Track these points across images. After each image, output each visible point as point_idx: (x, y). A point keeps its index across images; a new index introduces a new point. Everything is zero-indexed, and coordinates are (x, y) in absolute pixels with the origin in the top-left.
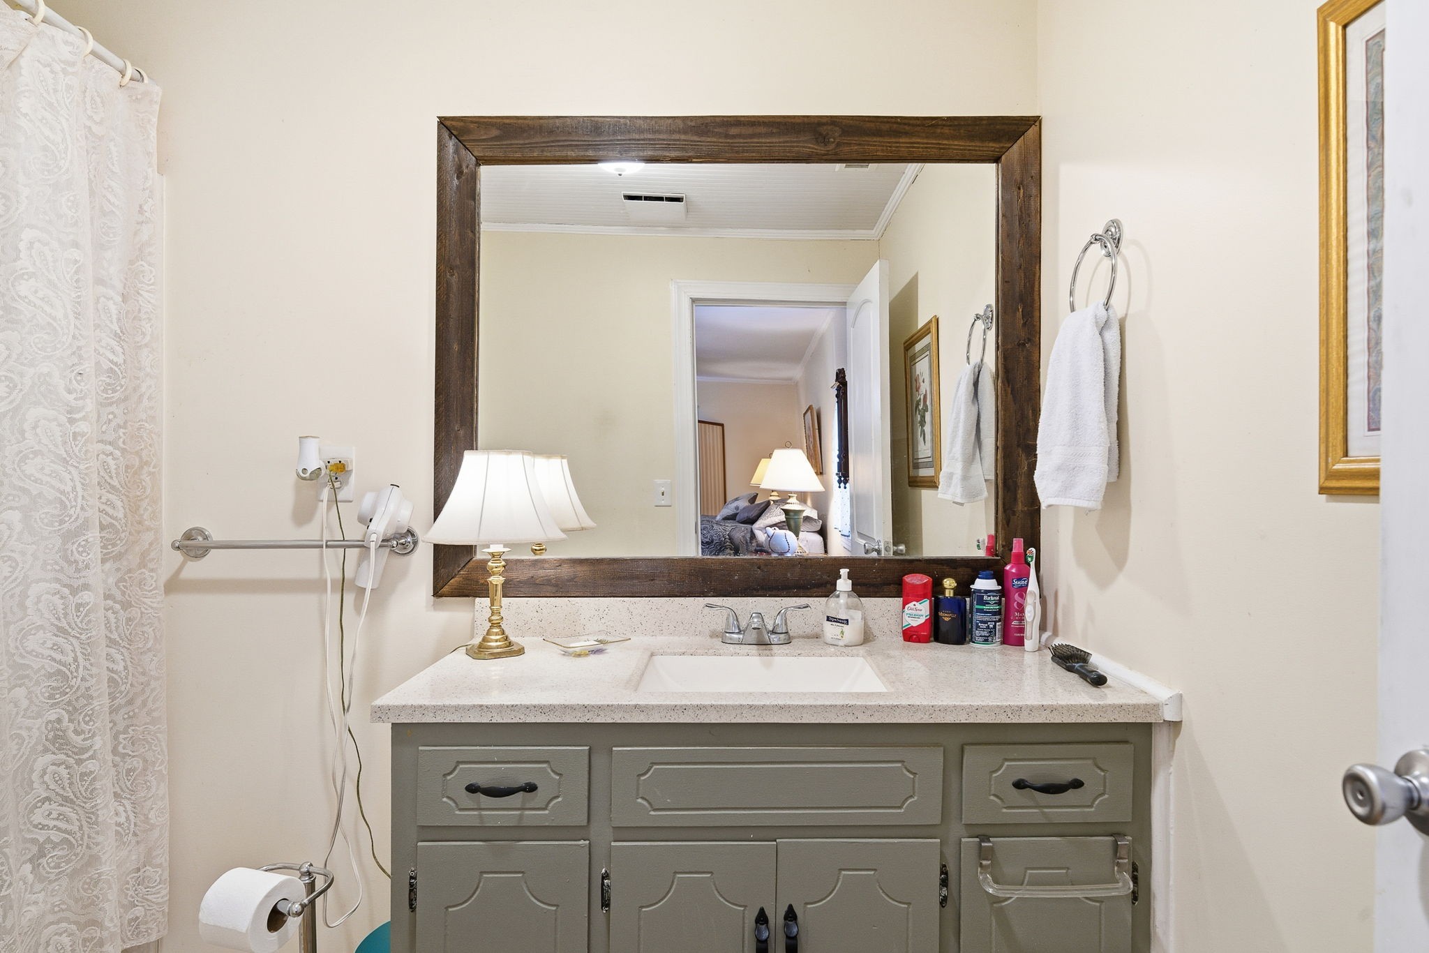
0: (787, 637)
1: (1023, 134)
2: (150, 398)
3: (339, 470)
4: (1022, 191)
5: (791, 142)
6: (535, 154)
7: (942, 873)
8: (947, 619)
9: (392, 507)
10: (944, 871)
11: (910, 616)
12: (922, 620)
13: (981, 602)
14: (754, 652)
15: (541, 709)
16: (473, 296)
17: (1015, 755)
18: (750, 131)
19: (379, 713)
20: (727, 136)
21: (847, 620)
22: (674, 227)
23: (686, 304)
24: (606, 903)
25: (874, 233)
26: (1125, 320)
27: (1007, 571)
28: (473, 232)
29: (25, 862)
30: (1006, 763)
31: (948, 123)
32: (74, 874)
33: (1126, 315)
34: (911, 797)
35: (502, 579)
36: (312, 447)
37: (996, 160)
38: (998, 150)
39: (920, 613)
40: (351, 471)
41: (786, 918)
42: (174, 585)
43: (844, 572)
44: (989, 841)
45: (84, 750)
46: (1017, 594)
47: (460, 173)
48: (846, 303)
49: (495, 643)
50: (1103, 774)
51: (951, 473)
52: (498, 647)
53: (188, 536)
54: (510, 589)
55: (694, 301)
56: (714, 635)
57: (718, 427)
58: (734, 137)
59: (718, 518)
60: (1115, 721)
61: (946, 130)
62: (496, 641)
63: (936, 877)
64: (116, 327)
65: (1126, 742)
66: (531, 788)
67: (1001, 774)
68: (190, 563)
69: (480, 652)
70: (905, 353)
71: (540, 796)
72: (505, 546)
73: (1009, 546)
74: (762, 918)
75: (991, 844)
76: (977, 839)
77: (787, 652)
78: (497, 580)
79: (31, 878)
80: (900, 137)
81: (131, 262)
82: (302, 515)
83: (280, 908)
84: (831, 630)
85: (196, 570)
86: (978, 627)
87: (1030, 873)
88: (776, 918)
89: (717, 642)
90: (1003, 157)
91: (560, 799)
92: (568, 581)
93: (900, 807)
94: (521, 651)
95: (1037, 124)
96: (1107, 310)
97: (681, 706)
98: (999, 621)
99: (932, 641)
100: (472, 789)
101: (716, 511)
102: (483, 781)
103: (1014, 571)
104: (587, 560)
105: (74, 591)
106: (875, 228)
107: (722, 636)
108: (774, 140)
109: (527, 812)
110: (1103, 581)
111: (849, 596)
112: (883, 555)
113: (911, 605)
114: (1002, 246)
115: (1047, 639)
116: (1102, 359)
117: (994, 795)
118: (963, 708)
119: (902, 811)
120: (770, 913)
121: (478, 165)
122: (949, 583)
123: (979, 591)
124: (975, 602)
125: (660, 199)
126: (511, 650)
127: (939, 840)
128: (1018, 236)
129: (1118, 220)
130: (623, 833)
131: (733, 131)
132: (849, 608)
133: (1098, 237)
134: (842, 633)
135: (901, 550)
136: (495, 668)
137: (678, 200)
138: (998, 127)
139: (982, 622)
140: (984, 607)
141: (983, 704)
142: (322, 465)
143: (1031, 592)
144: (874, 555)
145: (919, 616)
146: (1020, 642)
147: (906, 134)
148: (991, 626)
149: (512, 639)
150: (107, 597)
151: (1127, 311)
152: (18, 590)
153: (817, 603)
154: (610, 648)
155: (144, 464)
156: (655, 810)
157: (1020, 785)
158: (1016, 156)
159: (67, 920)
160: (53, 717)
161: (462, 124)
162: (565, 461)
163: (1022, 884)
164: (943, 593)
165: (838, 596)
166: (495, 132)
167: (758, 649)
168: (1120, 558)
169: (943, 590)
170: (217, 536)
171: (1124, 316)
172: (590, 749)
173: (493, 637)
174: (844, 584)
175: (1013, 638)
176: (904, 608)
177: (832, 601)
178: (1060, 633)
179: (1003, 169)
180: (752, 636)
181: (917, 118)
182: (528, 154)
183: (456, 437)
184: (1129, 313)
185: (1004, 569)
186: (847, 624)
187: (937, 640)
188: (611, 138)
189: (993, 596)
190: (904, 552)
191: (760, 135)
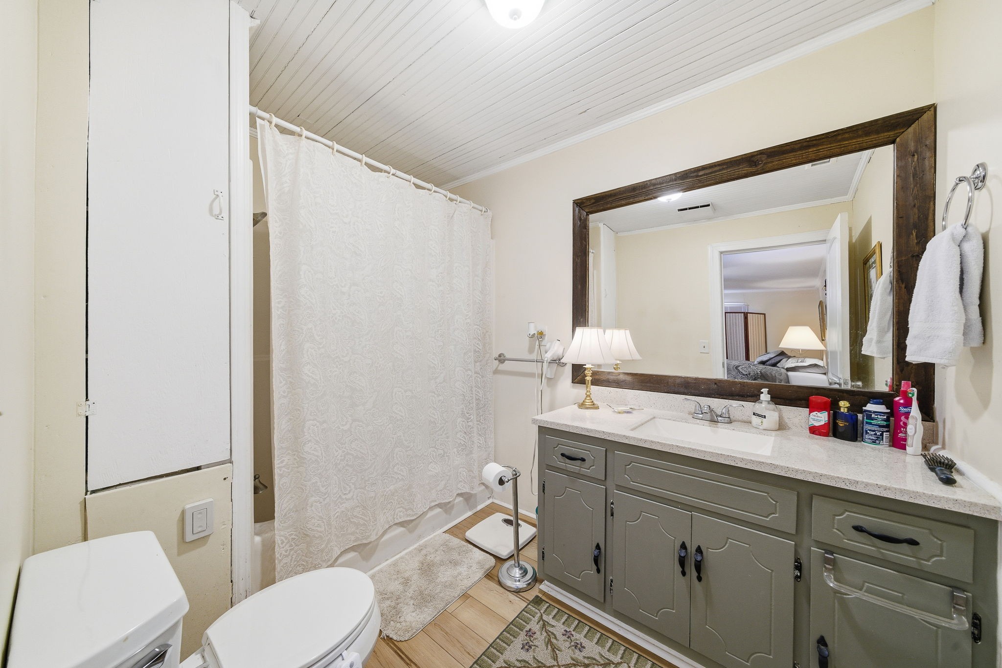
0: (729, 420)
1: (918, 119)
2: (488, 311)
3: (541, 335)
4: (916, 156)
5: (734, 170)
6: (609, 206)
7: (796, 561)
8: (841, 425)
9: (556, 348)
10: (797, 560)
11: (814, 420)
12: (822, 423)
13: (869, 417)
14: (708, 424)
15: (587, 430)
16: (586, 266)
17: (854, 510)
18: (710, 170)
19: (534, 421)
20: (697, 176)
21: (765, 416)
22: (709, 219)
23: (717, 255)
24: (612, 515)
25: (848, 197)
26: (989, 233)
27: (896, 401)
28: (586, 241)
29: (455, 448)
30: (847, 513)
31: (848, 131)
32: (467, 455)
33: (990, 229)
34: (774, 513)
35: (591, 378)
36: (532, 326)
37: (893, 142)
38: (892, 136)
39: (821, 419)
40: (545, 335)
41: (696, 551)
42: (496, 372)
43: (765, 390)
44: (833, 556)
45: (468, 419)
46: (903, 416)
47: (580, 220)
48: (825, 240)
49: (588, 403)
50: (940, 542)
51: (871, 338)
52: (588, 405)
53: (500, 356)
54: (595, 382)
55: (721, 253)
56: (690, 413)
57: (762, 315)
58: (701, 176)
59: (756, 363)
60: (949, 509)
61: (847, 135)
62: (588, 402)
63: (791, 564)
64: (480, 289)
65: (969, 528)
66: (583, 460)
67: (843, 518)
68: (500, 365)
69: (582, 406)
70: (864, 266)
71: (587, 463)
72: (592, 365)
73: (899, 386)
74: (683, 546)
75: (833, 557)
76: (823, 551)
77: (726, 427)
78: (589, 378)
79: (456, 453)
80: (810, 148)
81: (484, 269)
82: (531, 351)
83: (502, 478)
84: (756, 420)
85: (502, 367)
86: (867, 433)
87: (868, 587)
88: (692, 549)
89: (691, 416)
90: (898, 140)
91: (594, 467)
92: (622, 381)
93: (767, 517)
94: (597, 408)
95: (932, 109)
96: (966, 229)
97: (644, 440)
98: (887, 432)
99: (831, 436)
100: (563, 455)
101: (754, 358)
102: (567, 453)
103: (902, 401)
104: (630, 373)
105: (467, 371)
106: (848, 194)
107: (694, 415)
108: (724, 172)
109: (582, 469)
110: (974, 416)
111: (769, 403)
112: (843, 387)
113: (814, 413)
114: (896, 195)
115: (935, 450)
116: (959, 262)
117: (836, 529)
118: (810, 473)
119: (768, 519)
120: (688, 545)
121: (587, 215)
122: (844, 405)
123: (870, 411)
124: (865, 418)
125: (697, 207)
126: (594, 407)
127: (793, 543)
128: (912, 186)
129: (985, 163)
130: (619, 487)
131: (701, 173)
132: (767, 409)
133: (961, 179)
134: (762, 422)
135: (859, 385)
136: (588, 413)
137: (708, 205)
138: (892, 122)
139: (870, 430)
140: (872, 421)
141: (827, 474)
142: (536, 333)
143: (913, 416)
144: (837, 386)
145: (820, 421)
146: (903, 447)
147: (814, 146)
148: (878, 434)
149: (595, 402)
150: (476, 373)
151: (990, 226)
152: (453, 369)
153: (748, 406)
154: (634, 412)
155: (487, 332)
156: (633, 482)
157: (858, 529)
158: (910, 136)
159: (465, 468)
160: (462, 407)
161: (581, 201)
162: (628, 332)
163: (861, 590)
164: (840, 409)
165: (761, 403)
166: (593, 201)
167: (709, 423)
168: (985, 401)
169: (839, 408)
170: (508, 356)
171: (988, 230)
172: (606, 450)
173: (587, 401)
174: (765, 396)
175: (899, 443)
176: (809, 415)
177: (757, 405)
178: (947, 447)
179: (897, 147)
180: (708, 416)
181: (823, 134)
182: (606, 207)
183: (580, 322)
184: (991, 227)
185: (893, 400)
186: (765, 418)
187: (835, 435)
188: (641, 191)
189: (880, 415)
190: (861, 386)
191: (715, 172)
